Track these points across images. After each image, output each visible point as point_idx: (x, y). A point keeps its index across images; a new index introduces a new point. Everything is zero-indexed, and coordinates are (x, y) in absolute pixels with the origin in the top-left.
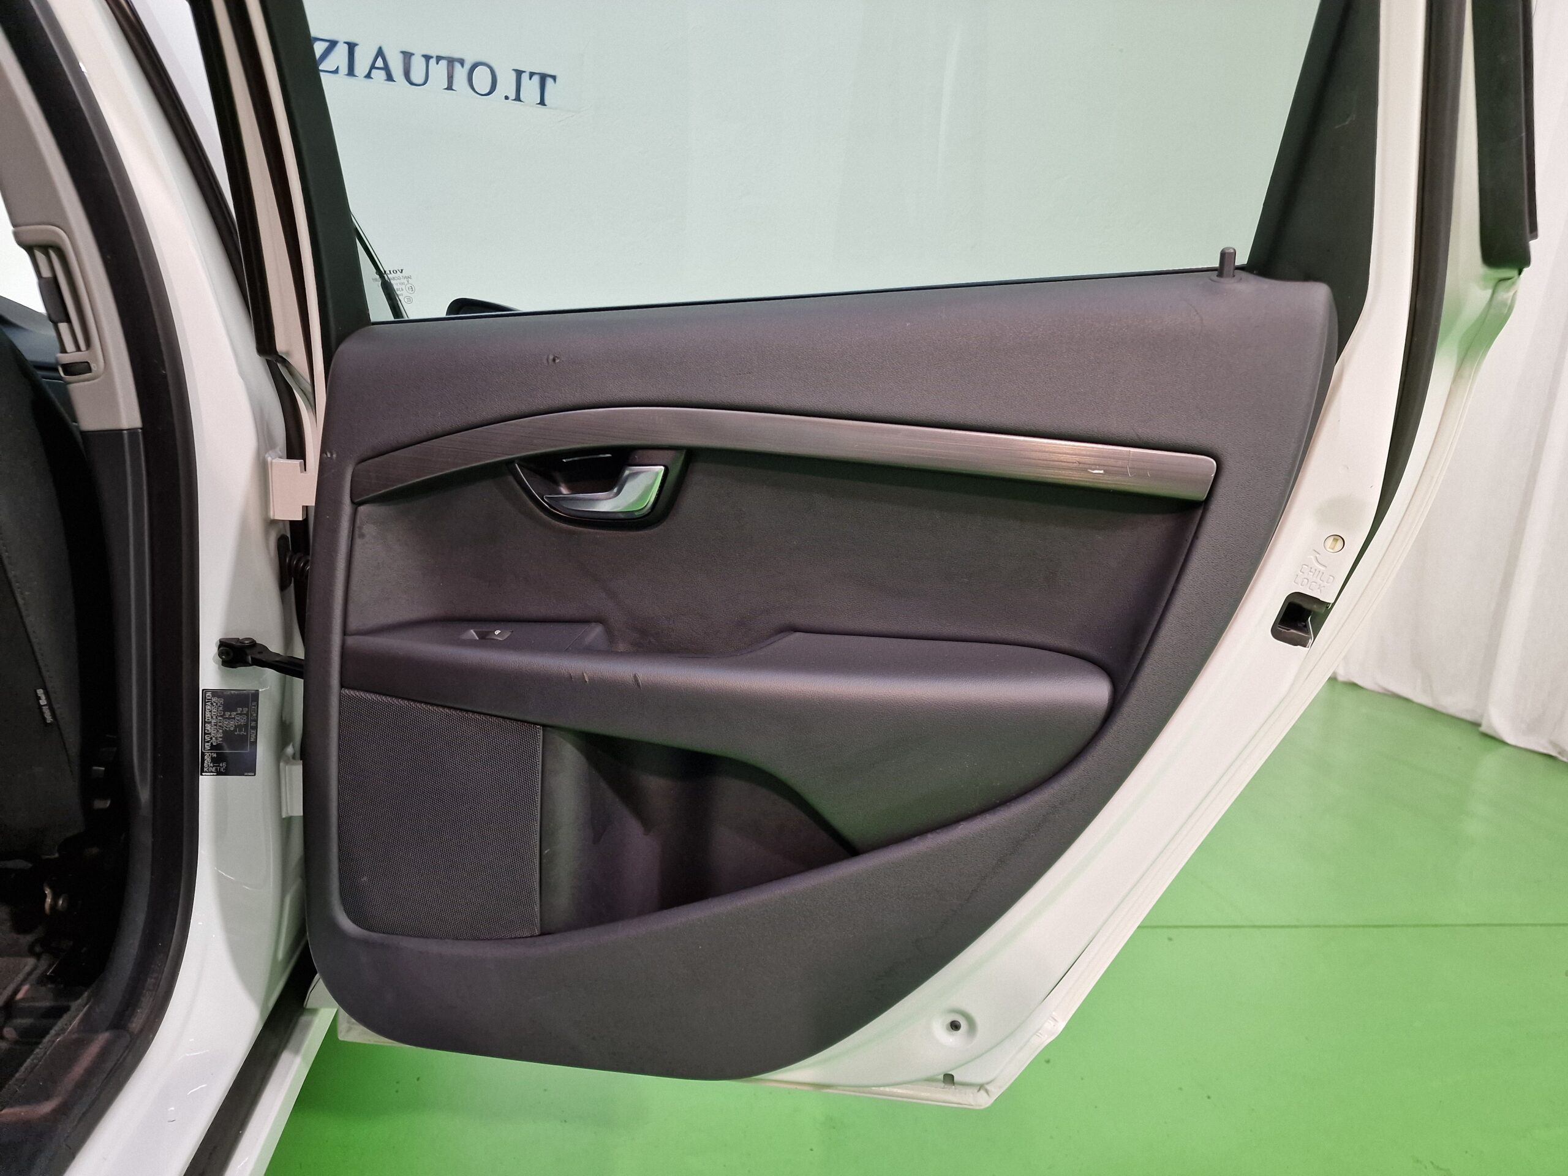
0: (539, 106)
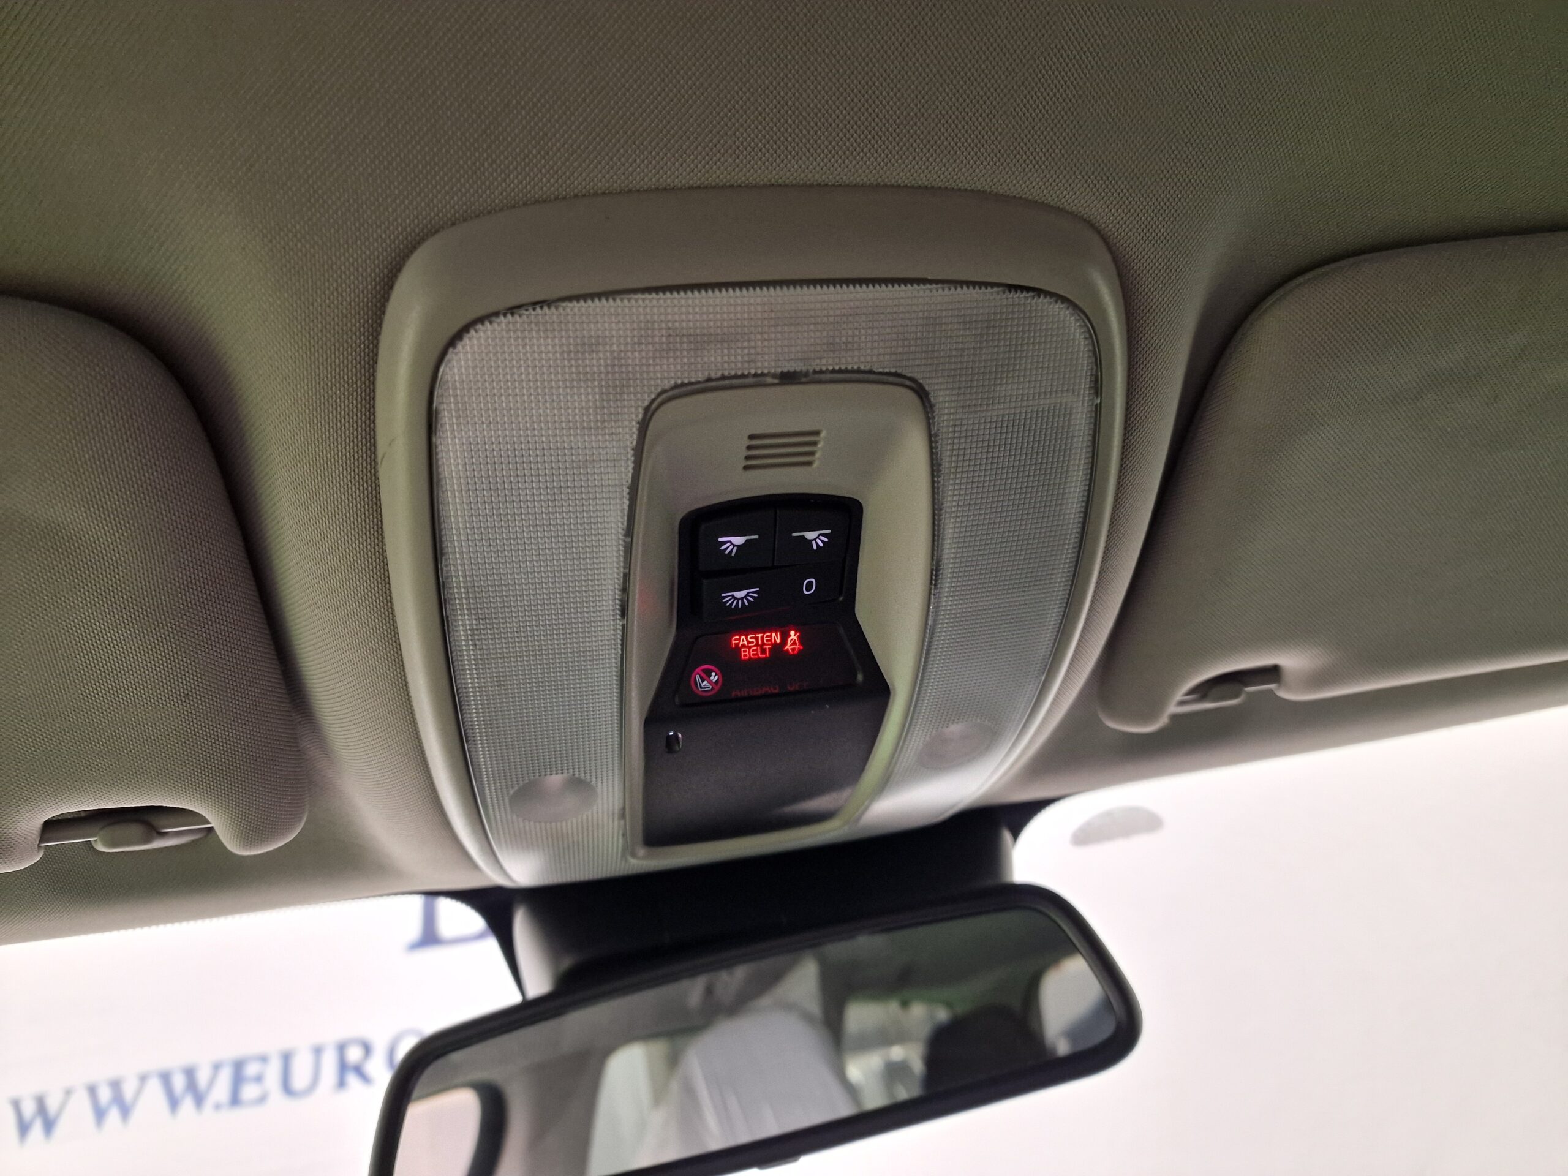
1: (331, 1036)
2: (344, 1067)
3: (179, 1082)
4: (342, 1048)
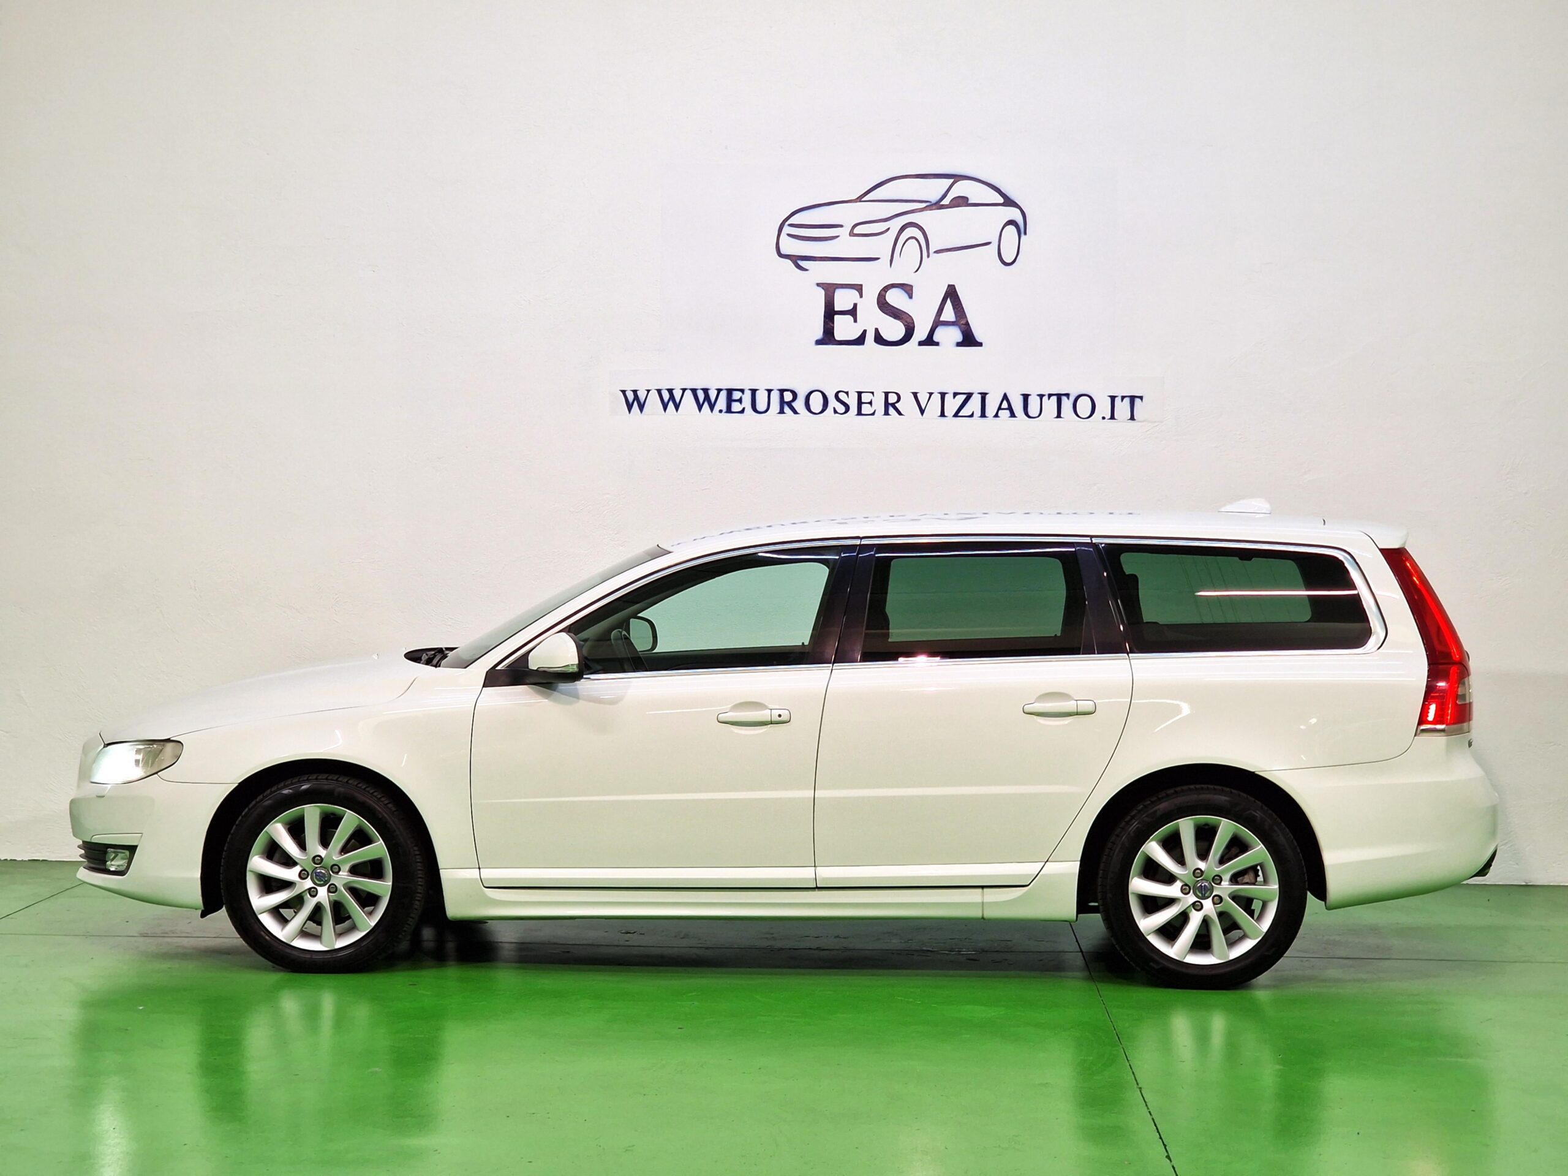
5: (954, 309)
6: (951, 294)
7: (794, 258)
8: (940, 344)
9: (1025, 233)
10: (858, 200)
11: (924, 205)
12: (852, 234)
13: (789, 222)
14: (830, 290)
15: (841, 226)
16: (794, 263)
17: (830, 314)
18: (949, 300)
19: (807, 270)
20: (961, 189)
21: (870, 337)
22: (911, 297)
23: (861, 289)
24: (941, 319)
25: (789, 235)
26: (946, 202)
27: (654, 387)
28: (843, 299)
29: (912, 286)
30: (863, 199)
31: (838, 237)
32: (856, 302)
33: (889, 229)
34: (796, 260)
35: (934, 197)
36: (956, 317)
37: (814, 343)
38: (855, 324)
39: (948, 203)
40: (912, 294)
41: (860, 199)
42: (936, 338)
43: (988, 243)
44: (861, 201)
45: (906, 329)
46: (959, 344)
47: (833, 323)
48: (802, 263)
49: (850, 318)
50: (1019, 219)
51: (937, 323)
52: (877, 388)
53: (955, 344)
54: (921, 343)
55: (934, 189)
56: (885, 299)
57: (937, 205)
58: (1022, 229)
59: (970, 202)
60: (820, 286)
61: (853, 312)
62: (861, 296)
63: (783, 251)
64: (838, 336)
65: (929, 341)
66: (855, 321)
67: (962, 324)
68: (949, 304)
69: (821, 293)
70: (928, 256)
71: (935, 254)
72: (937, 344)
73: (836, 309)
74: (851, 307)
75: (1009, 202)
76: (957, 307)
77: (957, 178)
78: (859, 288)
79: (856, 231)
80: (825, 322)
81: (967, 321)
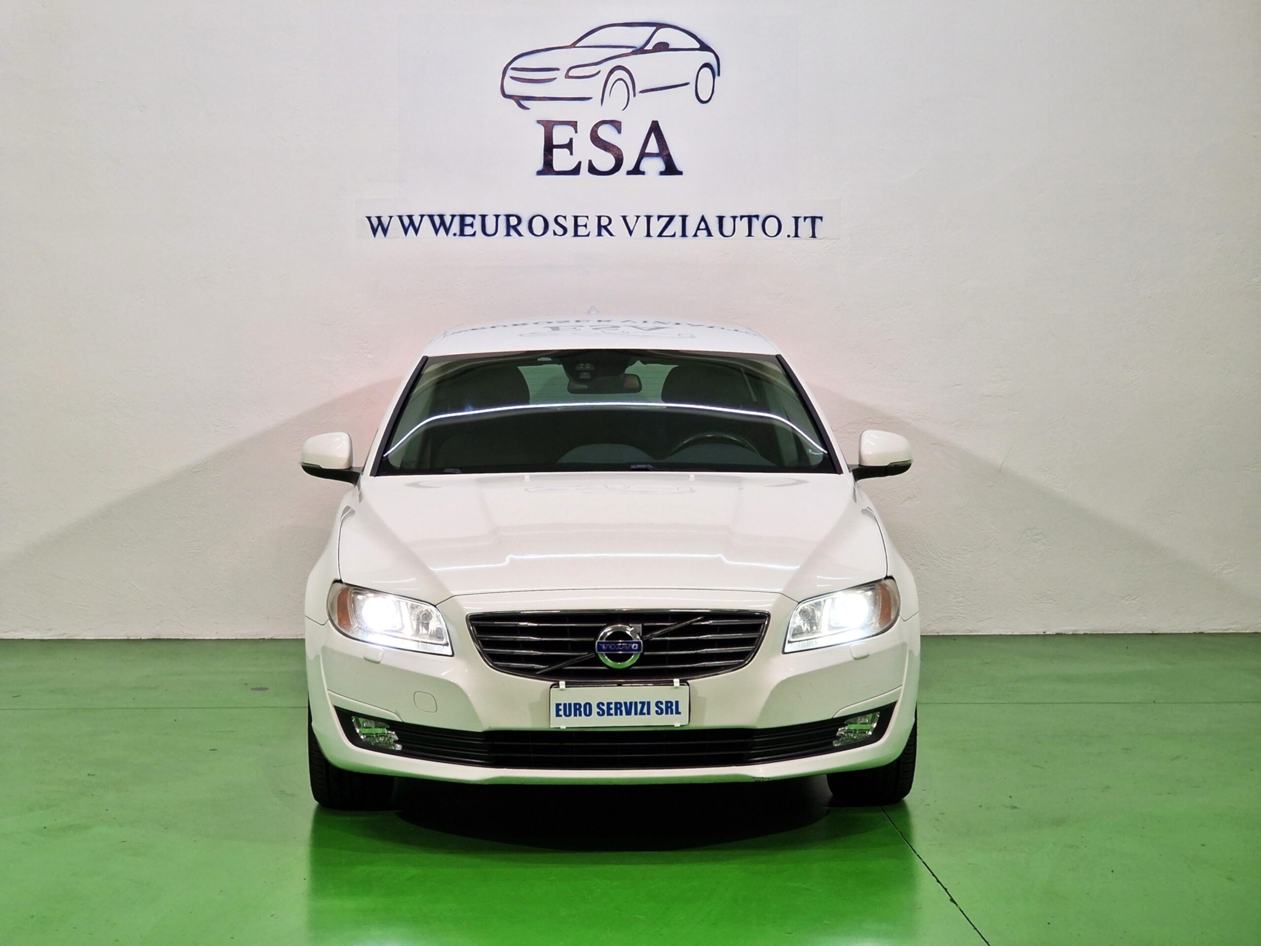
0: (812, 238)
1: (503, 212)
2: (509, 226)
3: (437, 221)
4: (508, 217)
5: (657, 142)
6: (655, 128)
7: (516, 98)
8: (646, 173)
9: (719, 75)
10: (573, 46)
11: (630, 50)
12: (567, 76)
13: (512, 66)
14: (548, 126)
15: (558, 69)
16: (516, 102)
17: (549, 147)
18: (653, 135)
19: (528, 109)
20: (662, 36)
21: (584, 168)
22: (619, 132)
23: (576, 125)
24: (647, 151)
25: (512, 78)
26: (647, 48)
27: (395, 214)
28: (560, 135)
29: (620, 123)
30: (577, 45)
31: (555, 79)
32: (571, 137)
33: (599, 72)
34: (520, 100)
35: (639, 43)
36: (660, 150)
37: (535, 173)
38: (572, 156)
39: (651, 48)
40: (621, 129)
41: (573, 45)
42: (642, 167)
43: (687, 84)
44: (574, 47)
45: (616, 160)
46: (662, 173)
47: (552, 156)
48: (524, 103)
49: (566, 151)
50: (714, 63)
51: (643, 155)
52: (590, 214)
53: (659, 173)
54: (629, 173)
55: (638, 37)
56: (597, 134)
57: (641, 51)
58: (715, 72)
59: (670, 47)
60: (540, 123)
61: (569, 146)
62: (576, 132)
63: (507, 92)
64: (557, 167)
65: (636, 171)
66: (571, 154)
67: (665, 155)
68: (653, 137)
69: (541, 130)
70: (634, 95)
71: (641, 94)
72: (643, 173)
73: (555, 143)
74: (567, 141)
75: (704, 47)
76: (660, 140)
77: (659, 26)
78: (574, 124)
79: (571, 73)
80: (545, 155)
81: (669, 153)
